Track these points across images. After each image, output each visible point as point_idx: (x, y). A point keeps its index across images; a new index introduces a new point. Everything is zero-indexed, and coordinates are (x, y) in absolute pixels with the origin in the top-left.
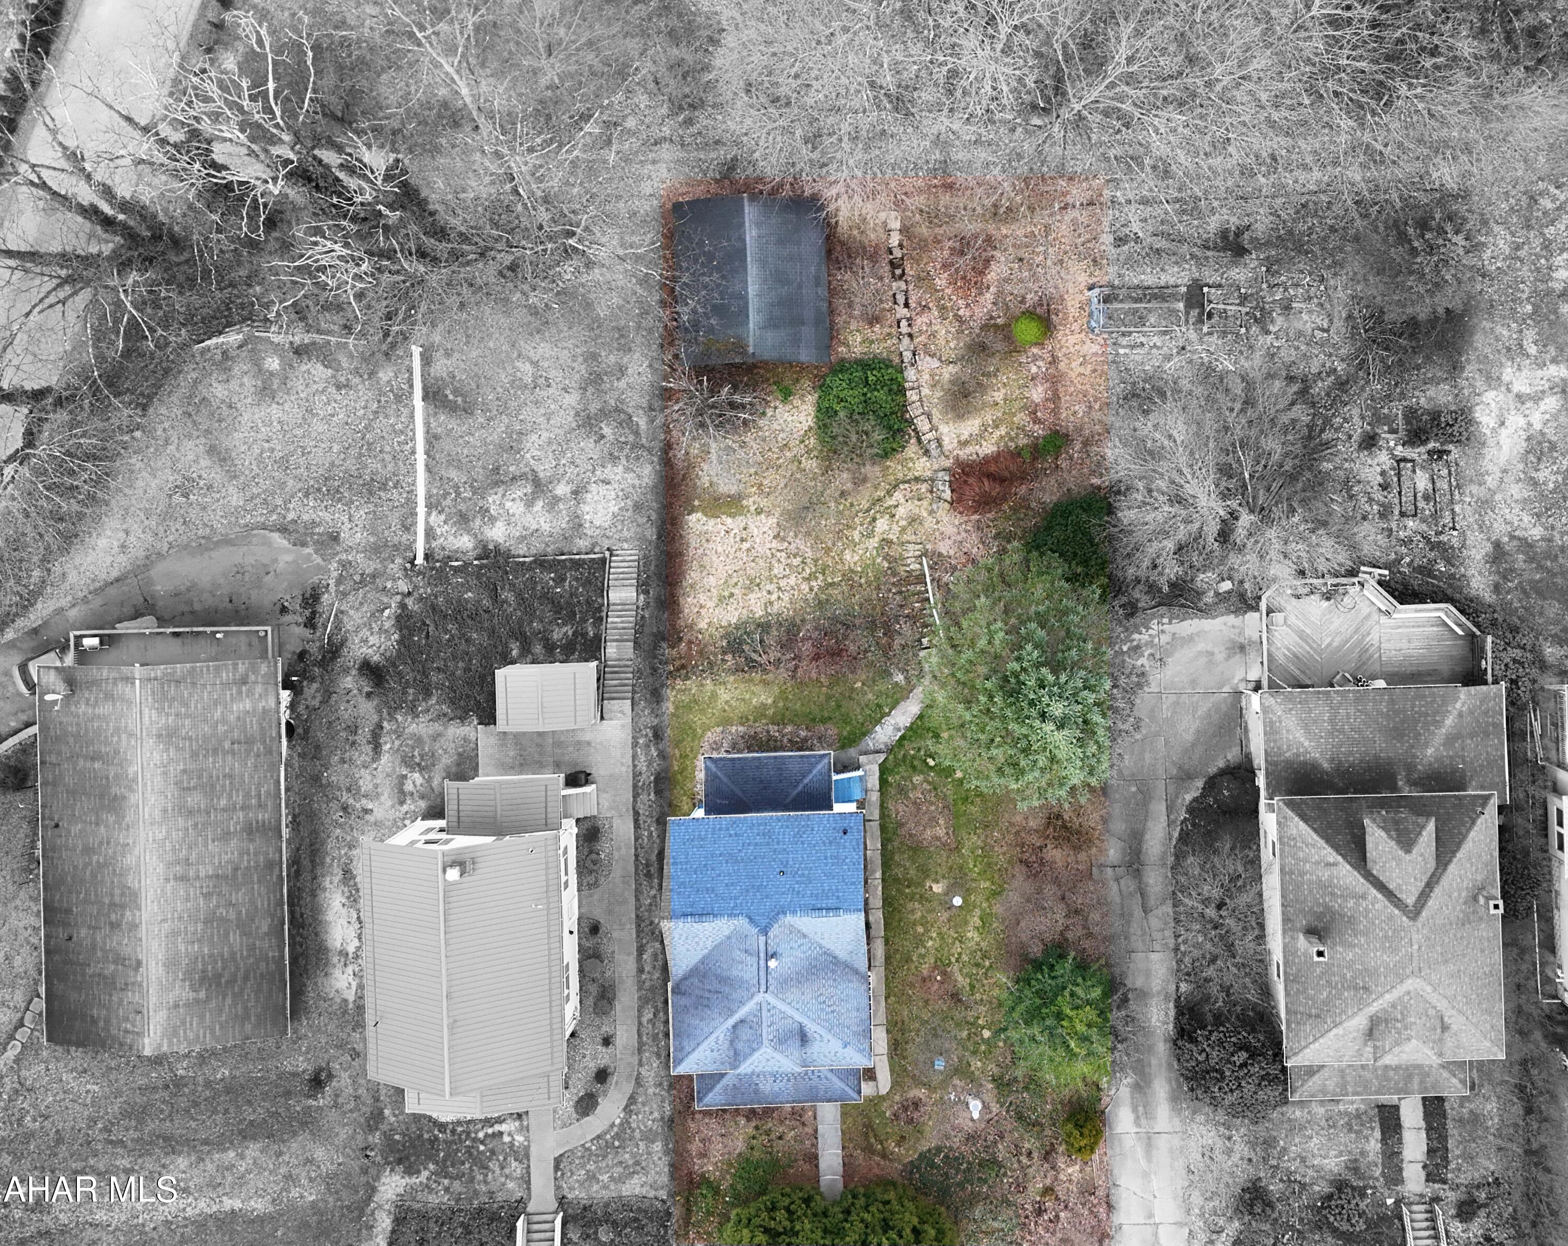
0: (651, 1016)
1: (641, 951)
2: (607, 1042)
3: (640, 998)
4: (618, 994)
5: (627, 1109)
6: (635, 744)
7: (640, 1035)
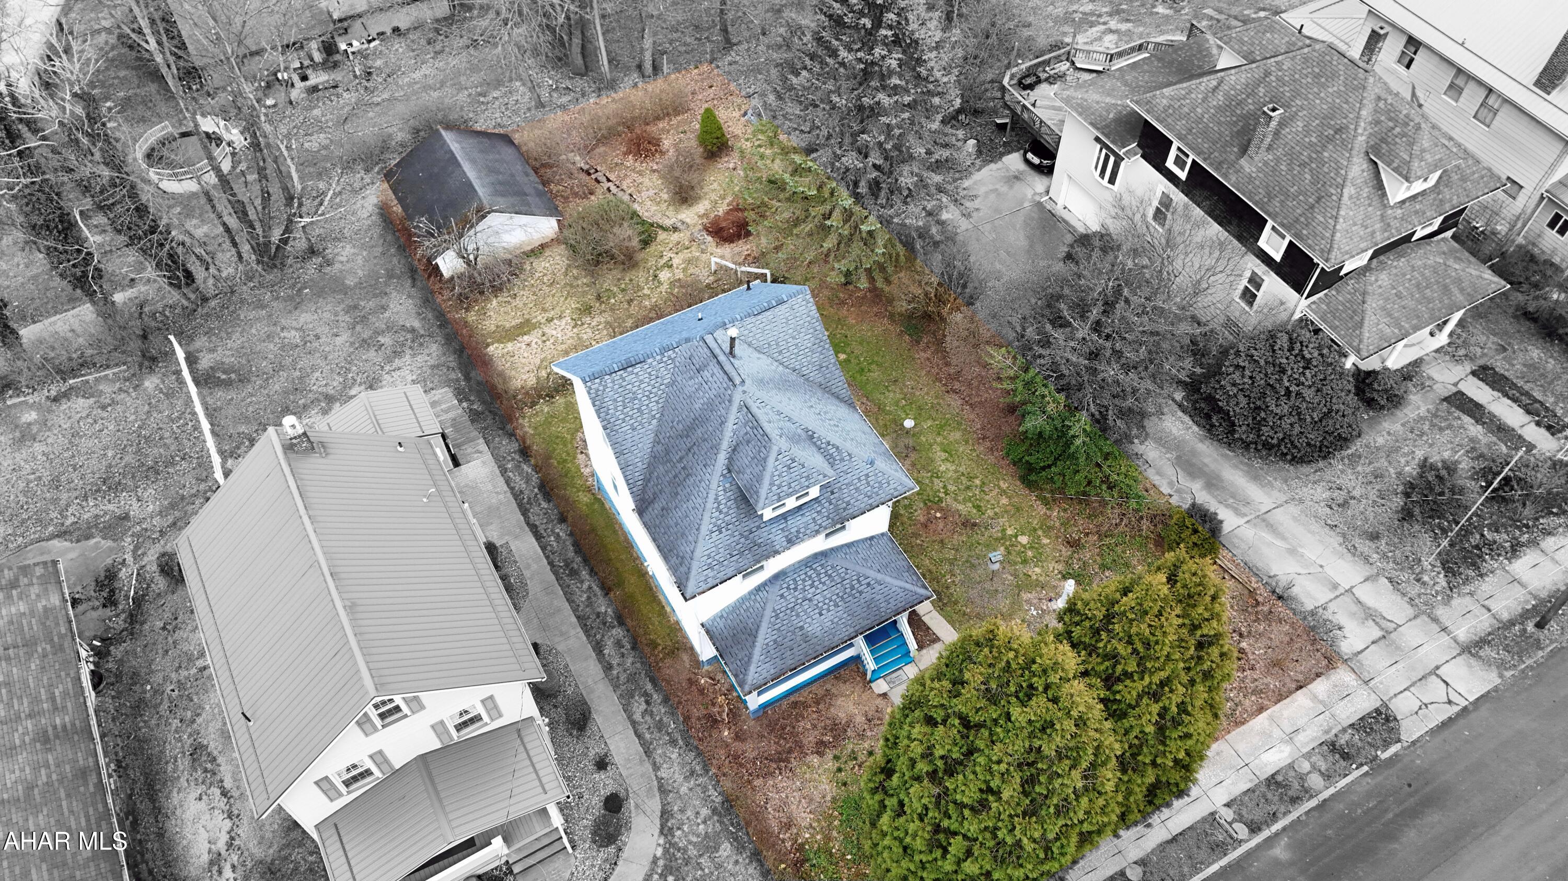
0: (644, 706)
1: (598, 649)
2: (602, 764)
3: (621, 697)
4: (593, 706)
5: (665, 831)
6: (503, 471)
7: (639, 736)
